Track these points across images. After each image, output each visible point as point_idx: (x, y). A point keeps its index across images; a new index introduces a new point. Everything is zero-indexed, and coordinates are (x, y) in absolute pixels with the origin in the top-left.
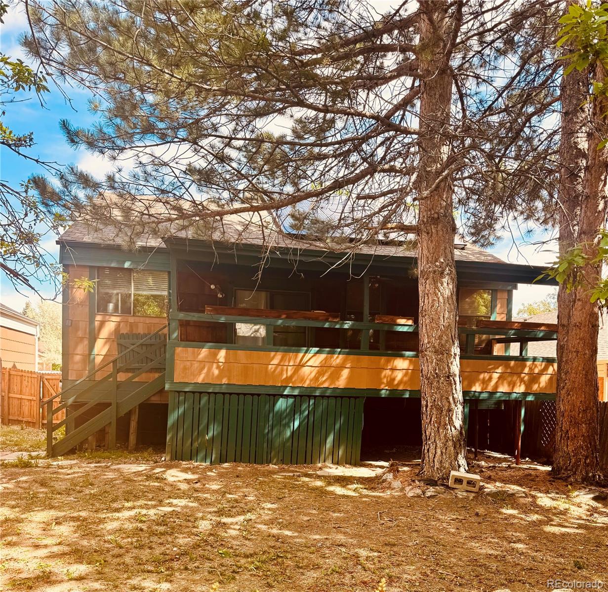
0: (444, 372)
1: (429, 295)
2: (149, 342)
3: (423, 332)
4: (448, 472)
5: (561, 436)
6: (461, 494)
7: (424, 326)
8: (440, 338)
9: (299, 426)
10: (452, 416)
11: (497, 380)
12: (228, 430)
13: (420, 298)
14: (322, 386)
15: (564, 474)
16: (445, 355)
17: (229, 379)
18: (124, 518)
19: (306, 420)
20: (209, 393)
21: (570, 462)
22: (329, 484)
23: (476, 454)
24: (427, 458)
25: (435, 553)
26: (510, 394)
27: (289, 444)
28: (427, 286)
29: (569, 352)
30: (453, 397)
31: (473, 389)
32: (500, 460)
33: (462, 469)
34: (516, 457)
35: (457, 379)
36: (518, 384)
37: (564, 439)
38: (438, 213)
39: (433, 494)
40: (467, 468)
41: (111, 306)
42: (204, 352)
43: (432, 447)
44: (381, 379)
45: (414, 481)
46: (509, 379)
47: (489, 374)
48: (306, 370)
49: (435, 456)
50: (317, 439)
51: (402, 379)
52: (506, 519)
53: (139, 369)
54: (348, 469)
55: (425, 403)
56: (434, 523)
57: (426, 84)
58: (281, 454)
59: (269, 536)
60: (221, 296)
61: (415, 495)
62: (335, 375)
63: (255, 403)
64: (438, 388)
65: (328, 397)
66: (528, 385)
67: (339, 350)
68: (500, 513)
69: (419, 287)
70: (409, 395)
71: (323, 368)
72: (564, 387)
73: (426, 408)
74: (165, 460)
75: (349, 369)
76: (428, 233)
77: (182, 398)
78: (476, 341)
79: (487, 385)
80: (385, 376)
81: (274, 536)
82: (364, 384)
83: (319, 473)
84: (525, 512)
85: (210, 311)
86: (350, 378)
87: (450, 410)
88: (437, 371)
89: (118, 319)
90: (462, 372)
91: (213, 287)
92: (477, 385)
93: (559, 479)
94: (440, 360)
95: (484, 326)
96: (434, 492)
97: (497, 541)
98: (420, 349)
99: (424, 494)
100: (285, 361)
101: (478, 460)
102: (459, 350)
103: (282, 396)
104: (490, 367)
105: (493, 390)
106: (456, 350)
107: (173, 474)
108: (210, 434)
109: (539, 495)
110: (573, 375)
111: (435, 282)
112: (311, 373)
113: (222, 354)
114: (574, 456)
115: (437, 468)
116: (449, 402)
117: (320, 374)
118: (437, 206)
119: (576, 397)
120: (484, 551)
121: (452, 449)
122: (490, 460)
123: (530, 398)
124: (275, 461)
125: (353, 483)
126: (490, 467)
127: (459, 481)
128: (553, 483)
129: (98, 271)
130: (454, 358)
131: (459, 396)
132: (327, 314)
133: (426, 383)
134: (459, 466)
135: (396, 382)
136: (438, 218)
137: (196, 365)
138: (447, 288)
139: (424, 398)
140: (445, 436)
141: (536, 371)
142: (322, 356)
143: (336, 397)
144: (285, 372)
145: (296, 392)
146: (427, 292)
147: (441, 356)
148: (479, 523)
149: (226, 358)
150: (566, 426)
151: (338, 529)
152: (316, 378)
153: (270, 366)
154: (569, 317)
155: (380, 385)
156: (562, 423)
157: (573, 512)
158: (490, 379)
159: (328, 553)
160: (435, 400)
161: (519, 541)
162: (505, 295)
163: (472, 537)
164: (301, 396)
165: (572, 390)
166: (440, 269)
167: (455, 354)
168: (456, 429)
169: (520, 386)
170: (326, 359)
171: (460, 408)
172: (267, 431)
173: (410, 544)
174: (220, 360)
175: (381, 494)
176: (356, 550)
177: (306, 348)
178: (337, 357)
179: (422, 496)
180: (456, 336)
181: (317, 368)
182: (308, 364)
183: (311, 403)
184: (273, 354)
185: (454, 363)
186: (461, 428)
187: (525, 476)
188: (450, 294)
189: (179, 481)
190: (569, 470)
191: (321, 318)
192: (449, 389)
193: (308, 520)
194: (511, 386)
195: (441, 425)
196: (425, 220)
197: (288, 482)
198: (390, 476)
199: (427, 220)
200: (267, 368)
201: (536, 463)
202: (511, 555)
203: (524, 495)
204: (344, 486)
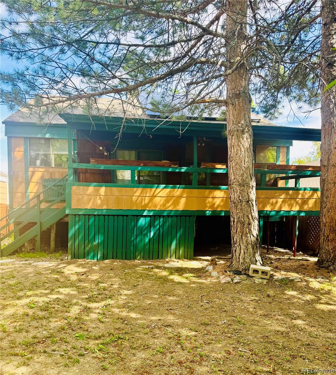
0: (245, 198)
1: (235, 146)
2: (59, 184)
3: (231, 172)
4: (249, 265)
5: (324, 239)
6: (257, 281)
7: (231, 168)
8: (242, 175)
9: (154, 236)
10: (251, 228)
11: (281, 203)
12: (108, 238)
13: (229, 149)
14: (168, 210)
15: (326, 264)
16: (246, 187)
17: (107, 206)
18: (21, 304)
19: (158, 231)
20: (95, 215)
21: (330, 256)
22: (171, 274)
23: (268, 249)
24: (235, 256)
25: (237, 331)
26: (289, 211)
27: (148, 247)
28: (233, 140)
29: (329, 183)
30: (252, 215)
31: (266, 209)
32: (283, 254)
33: (258, 263)
34: (293, 252)
35: (254, 203)
36: (295, 205)
37: (326, 241)
38: (239, 91)
39: (239, 281)
40: (261, 263)
41: (38, 162)
42: (91, 189)
43: (238, 249)
44: (206, 204)
45: (226, 272)
46: (289, 202)
47: (276, 199)
48: (157, 200)
49: (240, 254)
50: (165, 244)
51: (219, 204)
52: (288, 299)
53: (54, 201)
54: (185, 263)
55: (233, 219)
56: (238, 304)
57: (230, 3)
58: (142, 254)
59: (118, 319)
60: (106, 154)
61: (227, 282)
62: (176, 203)
63: (125, 221)
64: (241, 209)
65: (172, 216)
66: (301, 206)
67: (178, 186)
68: (285, 294)
69: (228, 141)
70: (224, 214)
71: (168, 198)
72: (325, 207)
73: (234, 223)
74: (67, 259)
75: (185, 198)
76: (233, 105)
77: (77, 219)
78: (267, 179)
79: (275, 206)
80: (208, 202)
81: (122, 319)
82: (194, 207)
83: (166, 265)
84: (301, 293)
85: (94, 162)
86: (186, 204)
87: (249, 224)
88: (240, 198)
89: (43, 170)
90: (257, 198)
91: (101, 148)
92: (268, 206)
93: (323, 267)
94: (243, 190)
95: (272, 168)
96: (239, 279)
97: (282, 317)
98: (229, 183)
99: (232, 281)
100: (144, 193)
101: (269, 254)
102: (255, 183)
103: (142, 216)
104: (276, 195)
105: (278, 209)
106: (253, 183)
107: (70, 269)
108: (97, 242)
109: (311, 280)
110: (332, 199)
111: (238, 137)
112: (161, 201)
113: (103, 190)
114: (332, 252)
115: (242, 263)
116: (249, 218)
117: (167, 201)
118: (238, 86)
119: (334, 213)
120: (273, 328)
121: (251, 250)
122: (277, 254)
123: (303, 214)
124: (139, 257)
125: (186, 273)
126: (277, 259)
127: (256, 271)
128: (319, 271)
129: (29, 140)
130: (252, 189)
131: (256, 214)
132: (170, 162)
133: (233, 206)
134: (256, 261)
135: (216, 206)
136: (240, 93)
137: (86, 197)
138: (246, 141)
139: (232, 216)
140: (246, 241)
141: (306, 197)
142: (168, 190)
143: (177, 216)
144: (144, 201)
145: (151, 214)
146: (233, 144)
147: (243, 187)
148: (270, 303)
149: (105, 192)
150: (327, 232)
151: (170, 311)
152: (164, 205)
153: (134, 197)
154: (329, 160)
155: (206, 208)
156: (325, 231)
157: (334, 292)
158: (277, 202)
159: (159, 334)
160: (239, 217)
161: (299, 317)
162: (285, 150)
163: (265, 315)
164: (154, 216)
165: (331, 208)
166: (241, 129)
167: (253, 186)
168: (253, 236)
169: (296, 206)
170: (170, 192)
171: (256, 222)
172: (133, 239)
173: (220, 323)
174: (101, 194)
175: (204, 281)
176: (180, 330)
177: (157, 185)
178: (177, 191)
179: (231, 282)
180: (253, 174)
181: (164, 198)
182: (159, 195)
183: (161, 221)
184: (135, 189)
185: (252, 192)
186: (257, 236)
187: (300, 265)
188: (248, 146)
189: (72, 274)
190: (329, 262)
191: (166, 165)
192: (249, 210)
193: (150, 304)
194: (290, 207)
195: (243, 234)
196: (231, 96)
197: (144, 273)
198: (210, 268)
199: (232, 96)
200: (132, 198)
201: (306, 255)
202: (294, 331)
203: (300, 280)
204: (180, 275)
